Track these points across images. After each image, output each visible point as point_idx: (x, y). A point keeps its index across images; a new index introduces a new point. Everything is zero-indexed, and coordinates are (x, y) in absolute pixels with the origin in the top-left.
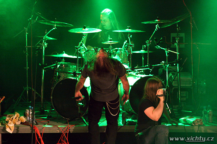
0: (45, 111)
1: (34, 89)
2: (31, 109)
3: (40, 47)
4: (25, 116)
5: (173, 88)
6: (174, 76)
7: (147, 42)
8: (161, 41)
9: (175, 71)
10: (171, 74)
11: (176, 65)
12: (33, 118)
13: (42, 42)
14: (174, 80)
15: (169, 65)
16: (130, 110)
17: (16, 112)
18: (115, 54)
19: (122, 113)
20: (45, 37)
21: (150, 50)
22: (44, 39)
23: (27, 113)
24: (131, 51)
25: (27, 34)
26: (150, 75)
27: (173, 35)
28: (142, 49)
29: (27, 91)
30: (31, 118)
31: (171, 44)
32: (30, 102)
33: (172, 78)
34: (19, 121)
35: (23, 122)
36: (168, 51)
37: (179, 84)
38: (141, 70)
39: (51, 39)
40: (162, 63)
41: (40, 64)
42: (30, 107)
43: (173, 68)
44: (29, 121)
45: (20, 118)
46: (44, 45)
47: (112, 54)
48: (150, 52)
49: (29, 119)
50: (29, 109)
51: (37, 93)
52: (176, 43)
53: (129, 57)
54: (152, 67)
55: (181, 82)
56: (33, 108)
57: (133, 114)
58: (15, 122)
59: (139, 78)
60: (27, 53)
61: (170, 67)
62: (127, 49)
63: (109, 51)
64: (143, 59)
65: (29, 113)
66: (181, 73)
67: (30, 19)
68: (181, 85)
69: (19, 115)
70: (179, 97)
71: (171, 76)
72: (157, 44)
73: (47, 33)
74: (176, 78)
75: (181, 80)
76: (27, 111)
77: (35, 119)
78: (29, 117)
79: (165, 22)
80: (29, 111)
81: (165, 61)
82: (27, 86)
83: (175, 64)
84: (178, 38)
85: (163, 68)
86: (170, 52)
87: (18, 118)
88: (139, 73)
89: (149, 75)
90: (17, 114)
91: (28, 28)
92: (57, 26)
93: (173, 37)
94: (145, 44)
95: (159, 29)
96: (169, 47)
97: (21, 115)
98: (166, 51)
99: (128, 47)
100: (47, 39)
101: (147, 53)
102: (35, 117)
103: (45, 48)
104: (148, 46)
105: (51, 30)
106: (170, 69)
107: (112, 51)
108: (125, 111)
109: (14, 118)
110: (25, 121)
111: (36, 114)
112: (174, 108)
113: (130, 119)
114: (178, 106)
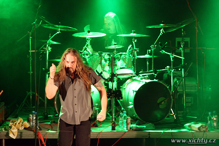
0: (49, 116)
1: (38, 94)
2: (35, 114)
3: (44, 52)
4: (29, 121)
5: (178, 94)
6: (179, 81)
7: (152, 46)
8: (166, 45)
9: (180, 76)
10: (176, 80)
11: (181, 70)
12: (36, 123)
13: (45, 46)
14: (179, 86)
15: (174, 70)
16: (134, 115)
17: (19, 118)
18: (119, 58)
19: (126, 118)
20: (48, 41)
21: (154, 55)
22: (48, 43)
23: (30, 119)
24: (136, 55)
25: (31, 39)
26: (155, 80)
27: (178, 39)
28: (147, 54)
29: (31, 96)
30: (35, 123)
31: (176, 49)
32: (34, 107)
33: (177, 83)
34: (22, 126)
35: (26, 127)
36: (173, 56)
37: (184, 89)
38: (146, 75)
39: (55, 43)
40: (167, 68)
41: (43, 69)
42: (34, 112)
43: (178, 73)
44: (33, 126)
45: (23, 123)
46: (48, 49)
47: (116, 59)
48: (155, 57)
49: (33, 124)
50: (32, 114)
51: (40, 98)
52: (181, 47)
53: (133, 62)
54: (157, 72)
55: (186, 87)
56: (36, 113)
57: (137, 119)
58: (19, 127)
59: (144, 83)
60: (31, 58)
61: (175, 72)
62: (131, 54)
63: (113, 56)
64: (148, 63)
65: (33, 118)
66: (186, 78)
67: (34, 23)
68: (186, 91)
69: (22, 120)
70: (184, 103)
71: (176, 82)
72: (162, 49)
73: (51, 37)
74: (181, 83)
75: (186, 85)
76: (31, 116)
77: (38, 124)
78: (33, 122)
79: (170, 26)
80: (33, 116)
81: (170, 66)
82: (31, 91)
83: (179, 69)
84: (183, 42)
85: (168, 73)
86: (175, 56)
87: (21, 123)
88: (143, 78)
89: (153, 80)
90: (20, 119)
91: (32, 32)
92: (61, 30)
93: (178, 42)
94: (150, 48)
95: (164, 34)
96: (174, 52)
97: (24, 120)
98: (171, 56)
99: (132, 52)
100: (50, 44)
101: (151, 58)
102: (38, 122)
103: (49, 53)
104: (153, 50)
105: (55, 35)
106: (175, 75)
107: (117, 55)
108: (129, 117)
109: (17, 124)
110: (28, 127)
111: (40, 119)
112: (179, 114)
113: (134, 124)
114: (183, 112)
